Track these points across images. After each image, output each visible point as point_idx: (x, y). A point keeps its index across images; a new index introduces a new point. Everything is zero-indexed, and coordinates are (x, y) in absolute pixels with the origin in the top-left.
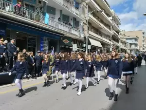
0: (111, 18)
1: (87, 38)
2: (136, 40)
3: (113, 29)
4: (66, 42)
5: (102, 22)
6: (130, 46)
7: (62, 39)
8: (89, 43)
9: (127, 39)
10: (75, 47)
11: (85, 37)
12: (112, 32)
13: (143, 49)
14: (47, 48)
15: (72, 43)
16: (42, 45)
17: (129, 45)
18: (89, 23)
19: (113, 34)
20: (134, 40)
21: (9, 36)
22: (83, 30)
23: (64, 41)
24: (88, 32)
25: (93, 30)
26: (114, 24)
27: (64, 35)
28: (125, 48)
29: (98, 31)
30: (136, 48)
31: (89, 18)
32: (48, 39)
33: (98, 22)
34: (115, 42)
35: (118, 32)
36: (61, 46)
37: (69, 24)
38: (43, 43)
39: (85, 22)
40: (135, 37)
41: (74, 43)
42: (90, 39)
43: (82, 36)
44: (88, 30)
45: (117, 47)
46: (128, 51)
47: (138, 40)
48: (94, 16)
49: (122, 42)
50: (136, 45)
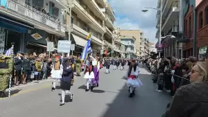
0: (104, 10)
1: (69, 34)
2: (133, 41)
3: (106, 26)
4: (36, 37)
5: (92, 13)
6: (126, 49)
7: (29, 32)
9: (121, 40)
11: (67, 33)
12: (104, 29)
13: (140, 53)
15: (46, 39)
17: (124, 47)
18: (73, 13)
19: (105, 32)
20: (130, 42)
22: (65, 22)
23: (33, 35)
24: (72, 26)
25: (79, 23)
26: (107, 18)
27: (33, 26)
28: (119, 51)
29: (85, 25)
30: (132, 51)
31: (73, 5)
33: (86, 13)
35: (111, 29)
36: (28, 43)
37: (43, 11)
39: (67, 10)
40: (131, 38)
41: (50, 40)
42: (74, 36)
43: (63, 30)
44: (72, 22)
45: (110, 50)
46: (123, 55)
47: (135, 42)
48: (81, 4)
49: (116, 44)
50: (132, 48)
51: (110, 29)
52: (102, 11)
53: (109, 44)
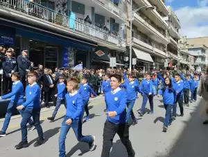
0: (167, 18)
1: (130, 48)
2: (203, 51)
3: (170, 35)
4: (100, 54)
5: (153, 24)
6: (195, 60)
7: (94, 49)
8: (134, 56)
9: (189, 49)
10: (113, 62)
11: (127, 47)
12: (168, 40)
14: (72, 63)
15: (109, 56)
16: (65, 59)
17: (192, 58)
18: (134, 26)
19: (169, 42)
20: (200, 51)
21: (19, 46)
22: (125, 36)
23: (96, 53)
24: (132, 39)
25: (139, 36)
26: (171, 27)
27: (96, 44)
28: (186, 63)
29: (146, 37)
30: (203, 62)
31: (133, 19)
32: (74, 50)
33: (147, 24)
34: (172, 54)
35: (176, 39)
36: (93, 60)
37: (105, 28)
38: (67, 56)
39: (128, 24)
40: (202, 47)
41: (112, 56)
42: (135, 50)
43: (124, 45)
44: (133, 36)
45: (175, 62)
46: (192, 68)
47: (206, 51)
48: (141, 16)
49: (182, 55)
50: (203, 58)
51: (174, 39)
52: (164, 19)
53: (174, 56)
